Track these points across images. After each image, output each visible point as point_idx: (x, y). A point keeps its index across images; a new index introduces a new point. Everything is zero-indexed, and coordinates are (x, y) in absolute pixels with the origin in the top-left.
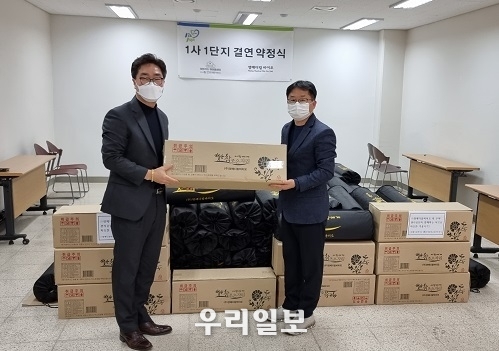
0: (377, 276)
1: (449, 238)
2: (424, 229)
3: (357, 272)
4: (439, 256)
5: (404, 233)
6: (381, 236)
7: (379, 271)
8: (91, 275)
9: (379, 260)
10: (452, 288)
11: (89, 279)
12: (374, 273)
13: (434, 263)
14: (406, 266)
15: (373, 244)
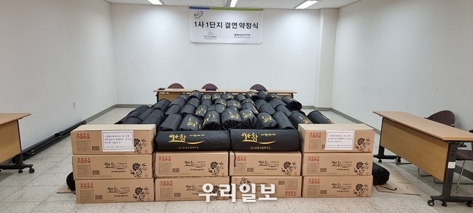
0: (303, 178)
1: (357, 150)
2: (338, 143)
3: (288, 174)
4: (349, 164)
5: (323, 146)
6: (306, 148)
7: (304, 174)
8: (98, 174)
9: (304, 166)
10: (359, 187)
11: (97, 176)
12: (301, 175)
13: (345, 168)
14: (324, 170)
15: (300, 154)
